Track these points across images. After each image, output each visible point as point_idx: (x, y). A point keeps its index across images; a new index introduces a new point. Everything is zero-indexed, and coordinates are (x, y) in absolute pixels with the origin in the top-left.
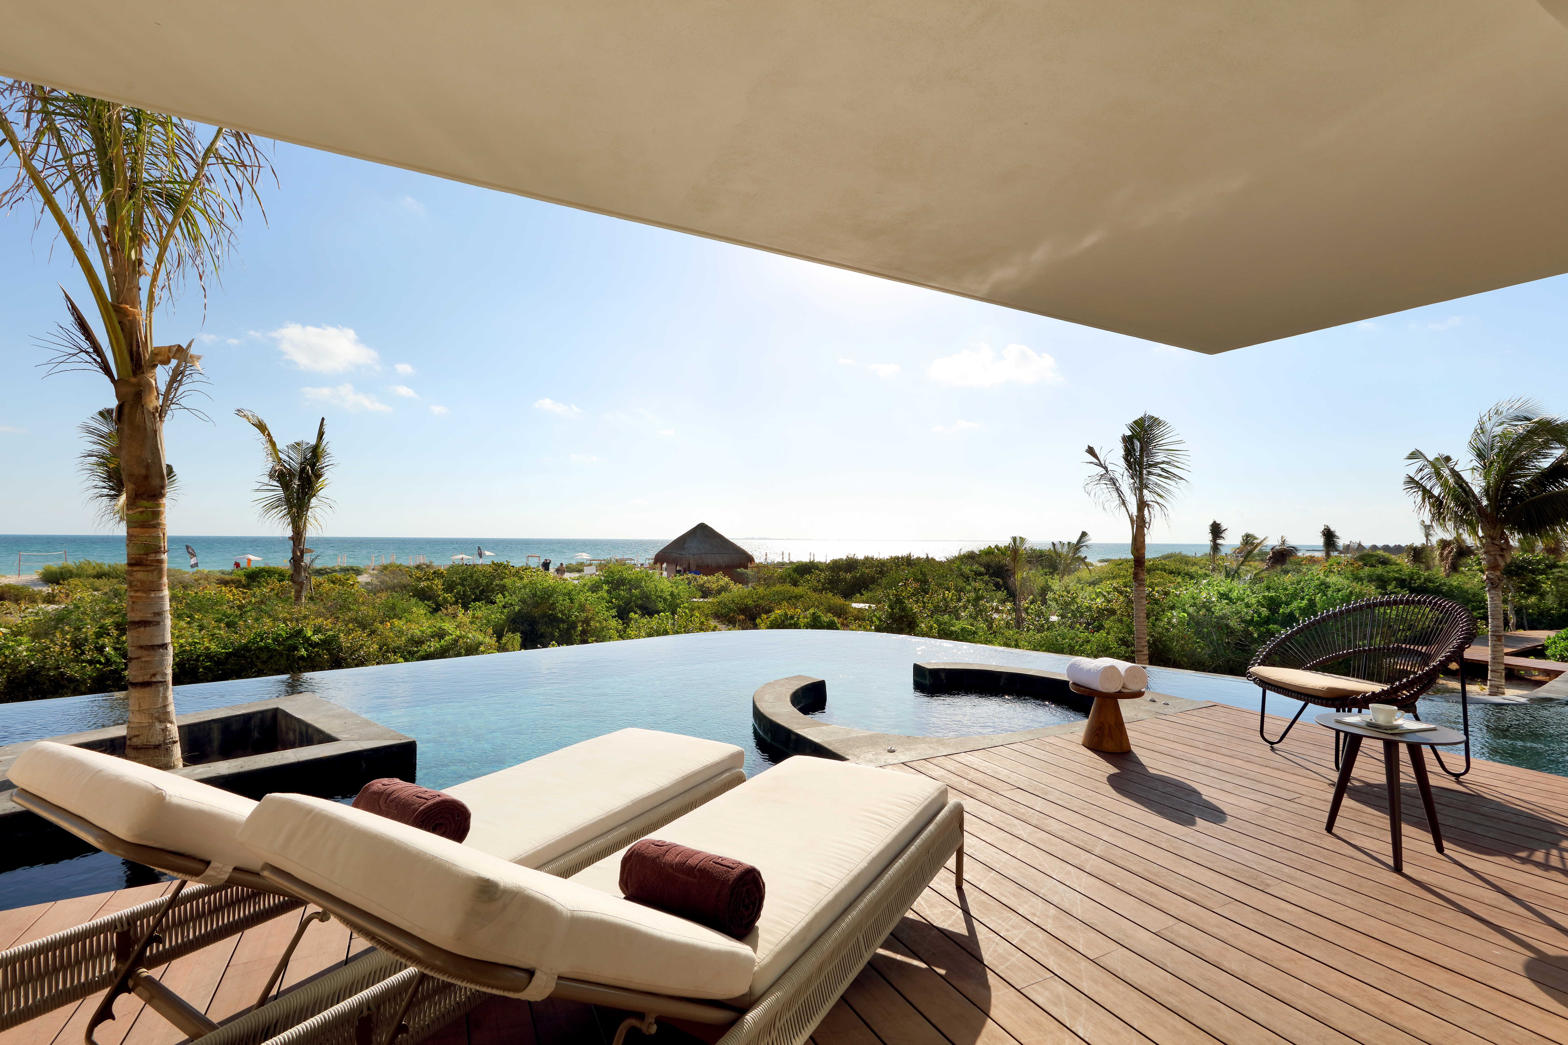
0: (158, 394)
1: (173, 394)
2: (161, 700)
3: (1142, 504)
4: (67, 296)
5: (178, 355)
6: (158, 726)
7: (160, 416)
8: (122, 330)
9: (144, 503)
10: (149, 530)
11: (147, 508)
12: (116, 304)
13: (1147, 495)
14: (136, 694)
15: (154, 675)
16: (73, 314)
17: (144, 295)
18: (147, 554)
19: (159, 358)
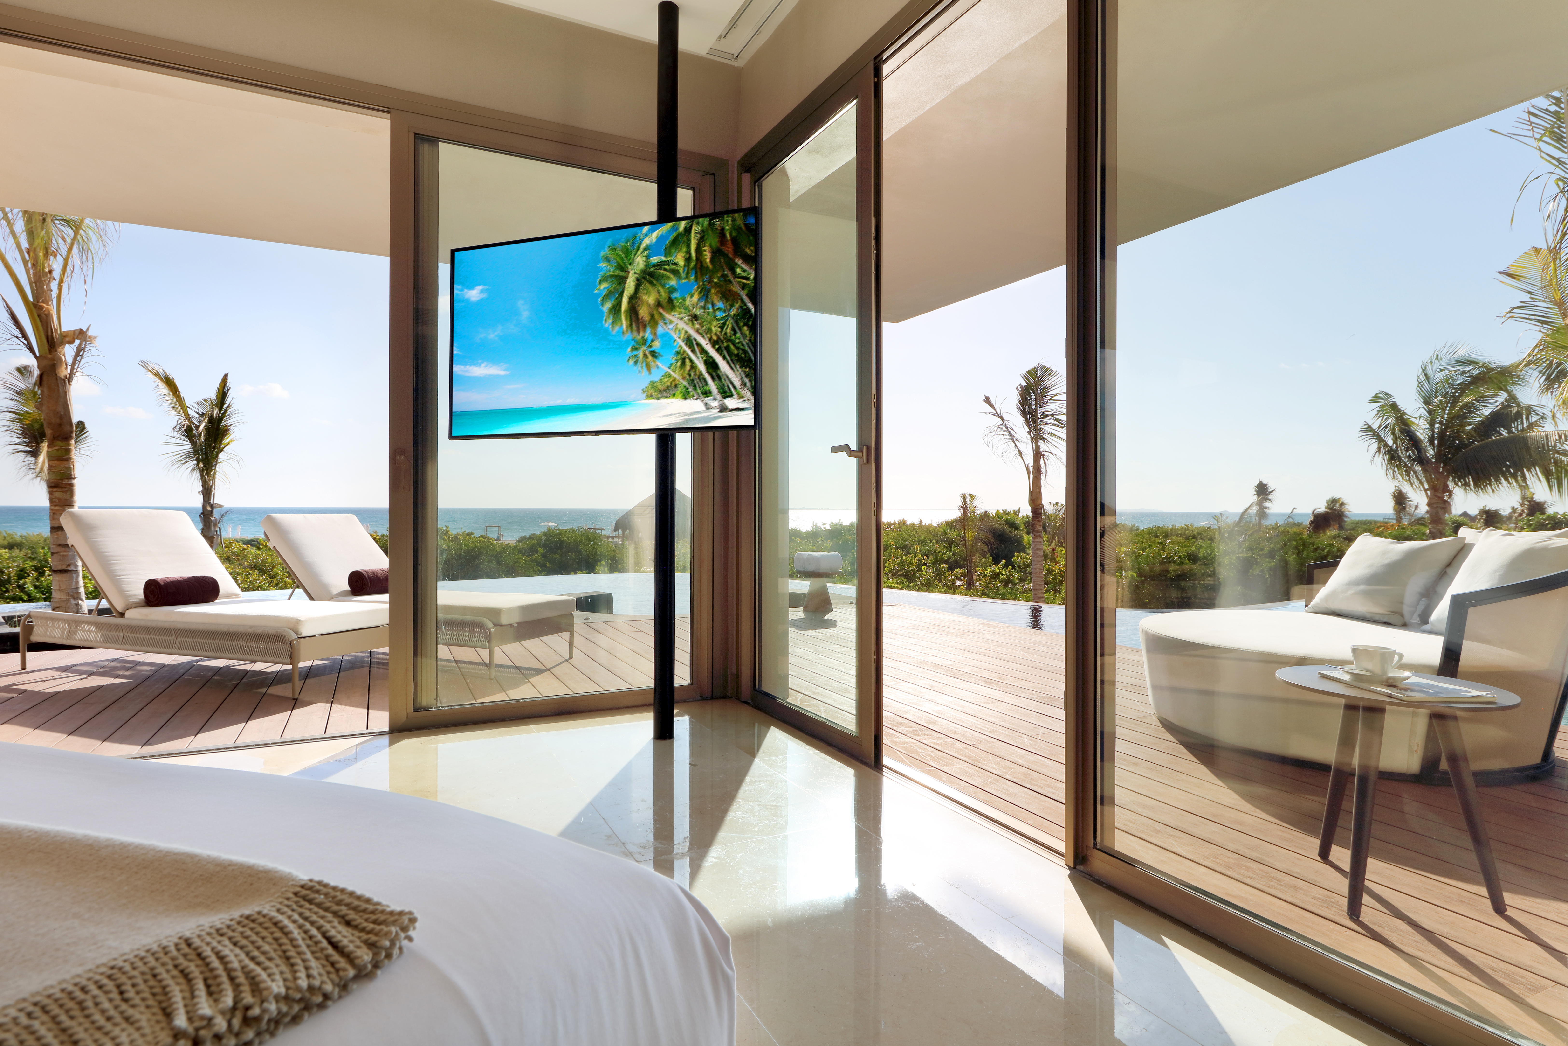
0: (66, 365)
1: (77, 365)
2: (74, 583)
3: (1038, 455)
4: (3, 299)
5: (80, 337)
6: (73, 602)
7: (69, 382)
8: (41, 321)
9: (59, 443)
10: (63, 462)
11: (61, 447)
12: (36, 303)
13: (1043, 446)
14: (57, 578)
15: (69, 565)
16: (7, 311)
17: (54, 294)
18: (62, 480)
19: (67, 339)
